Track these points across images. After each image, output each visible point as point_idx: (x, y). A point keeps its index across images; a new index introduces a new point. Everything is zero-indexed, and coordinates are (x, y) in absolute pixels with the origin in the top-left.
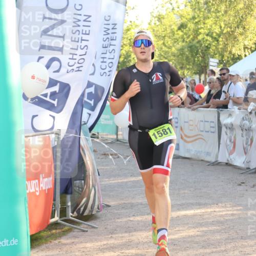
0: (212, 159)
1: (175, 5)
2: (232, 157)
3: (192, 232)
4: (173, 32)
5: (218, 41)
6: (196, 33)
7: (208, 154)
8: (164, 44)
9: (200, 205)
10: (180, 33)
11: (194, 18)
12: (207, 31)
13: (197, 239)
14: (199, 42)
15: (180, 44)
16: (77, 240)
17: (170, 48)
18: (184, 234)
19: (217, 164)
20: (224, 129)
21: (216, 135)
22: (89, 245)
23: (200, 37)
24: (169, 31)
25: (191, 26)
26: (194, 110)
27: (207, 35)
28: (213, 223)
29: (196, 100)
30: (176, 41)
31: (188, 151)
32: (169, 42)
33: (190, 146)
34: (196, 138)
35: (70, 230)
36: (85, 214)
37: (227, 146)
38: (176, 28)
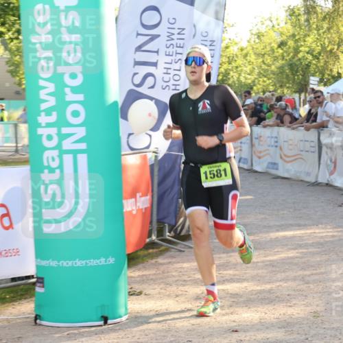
0: (312, 179)
1: (275, 23)
2: (332, 177)
3: (291, 254)
4: (273, 50)
5: (318, 59)
6: (297, 51)
7: (308, 174)
8: (263, 61)
9: (299, 226)
10: (280, 51)
11: (294, 36)
12: (307, 49)
13: (296, 261)
14: (300, 59)
15: (281, 62)
16: (174, 260)
17: (269, 66)
18: (283, 255)
19: (316, 184)
20: (324, 149)
21: (316, 155)
22: (185, 265)
23: (300, 55)
24: (268, 49)
25: (291, 43)
26: (293, 129)
27: (308, 53)
28: (312, 245)
29: (296, 119)
30: (276, 59)
31: (288, 171)
32: (269, 60)
33: (289, 166)
34: (296, 158)
35: (167, 250)
36: (183, 234)
37: (327, 166)
38: (276, 46)
